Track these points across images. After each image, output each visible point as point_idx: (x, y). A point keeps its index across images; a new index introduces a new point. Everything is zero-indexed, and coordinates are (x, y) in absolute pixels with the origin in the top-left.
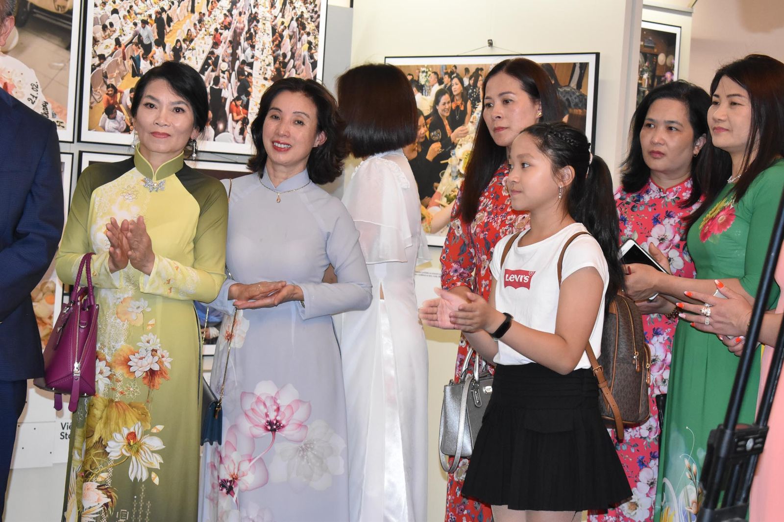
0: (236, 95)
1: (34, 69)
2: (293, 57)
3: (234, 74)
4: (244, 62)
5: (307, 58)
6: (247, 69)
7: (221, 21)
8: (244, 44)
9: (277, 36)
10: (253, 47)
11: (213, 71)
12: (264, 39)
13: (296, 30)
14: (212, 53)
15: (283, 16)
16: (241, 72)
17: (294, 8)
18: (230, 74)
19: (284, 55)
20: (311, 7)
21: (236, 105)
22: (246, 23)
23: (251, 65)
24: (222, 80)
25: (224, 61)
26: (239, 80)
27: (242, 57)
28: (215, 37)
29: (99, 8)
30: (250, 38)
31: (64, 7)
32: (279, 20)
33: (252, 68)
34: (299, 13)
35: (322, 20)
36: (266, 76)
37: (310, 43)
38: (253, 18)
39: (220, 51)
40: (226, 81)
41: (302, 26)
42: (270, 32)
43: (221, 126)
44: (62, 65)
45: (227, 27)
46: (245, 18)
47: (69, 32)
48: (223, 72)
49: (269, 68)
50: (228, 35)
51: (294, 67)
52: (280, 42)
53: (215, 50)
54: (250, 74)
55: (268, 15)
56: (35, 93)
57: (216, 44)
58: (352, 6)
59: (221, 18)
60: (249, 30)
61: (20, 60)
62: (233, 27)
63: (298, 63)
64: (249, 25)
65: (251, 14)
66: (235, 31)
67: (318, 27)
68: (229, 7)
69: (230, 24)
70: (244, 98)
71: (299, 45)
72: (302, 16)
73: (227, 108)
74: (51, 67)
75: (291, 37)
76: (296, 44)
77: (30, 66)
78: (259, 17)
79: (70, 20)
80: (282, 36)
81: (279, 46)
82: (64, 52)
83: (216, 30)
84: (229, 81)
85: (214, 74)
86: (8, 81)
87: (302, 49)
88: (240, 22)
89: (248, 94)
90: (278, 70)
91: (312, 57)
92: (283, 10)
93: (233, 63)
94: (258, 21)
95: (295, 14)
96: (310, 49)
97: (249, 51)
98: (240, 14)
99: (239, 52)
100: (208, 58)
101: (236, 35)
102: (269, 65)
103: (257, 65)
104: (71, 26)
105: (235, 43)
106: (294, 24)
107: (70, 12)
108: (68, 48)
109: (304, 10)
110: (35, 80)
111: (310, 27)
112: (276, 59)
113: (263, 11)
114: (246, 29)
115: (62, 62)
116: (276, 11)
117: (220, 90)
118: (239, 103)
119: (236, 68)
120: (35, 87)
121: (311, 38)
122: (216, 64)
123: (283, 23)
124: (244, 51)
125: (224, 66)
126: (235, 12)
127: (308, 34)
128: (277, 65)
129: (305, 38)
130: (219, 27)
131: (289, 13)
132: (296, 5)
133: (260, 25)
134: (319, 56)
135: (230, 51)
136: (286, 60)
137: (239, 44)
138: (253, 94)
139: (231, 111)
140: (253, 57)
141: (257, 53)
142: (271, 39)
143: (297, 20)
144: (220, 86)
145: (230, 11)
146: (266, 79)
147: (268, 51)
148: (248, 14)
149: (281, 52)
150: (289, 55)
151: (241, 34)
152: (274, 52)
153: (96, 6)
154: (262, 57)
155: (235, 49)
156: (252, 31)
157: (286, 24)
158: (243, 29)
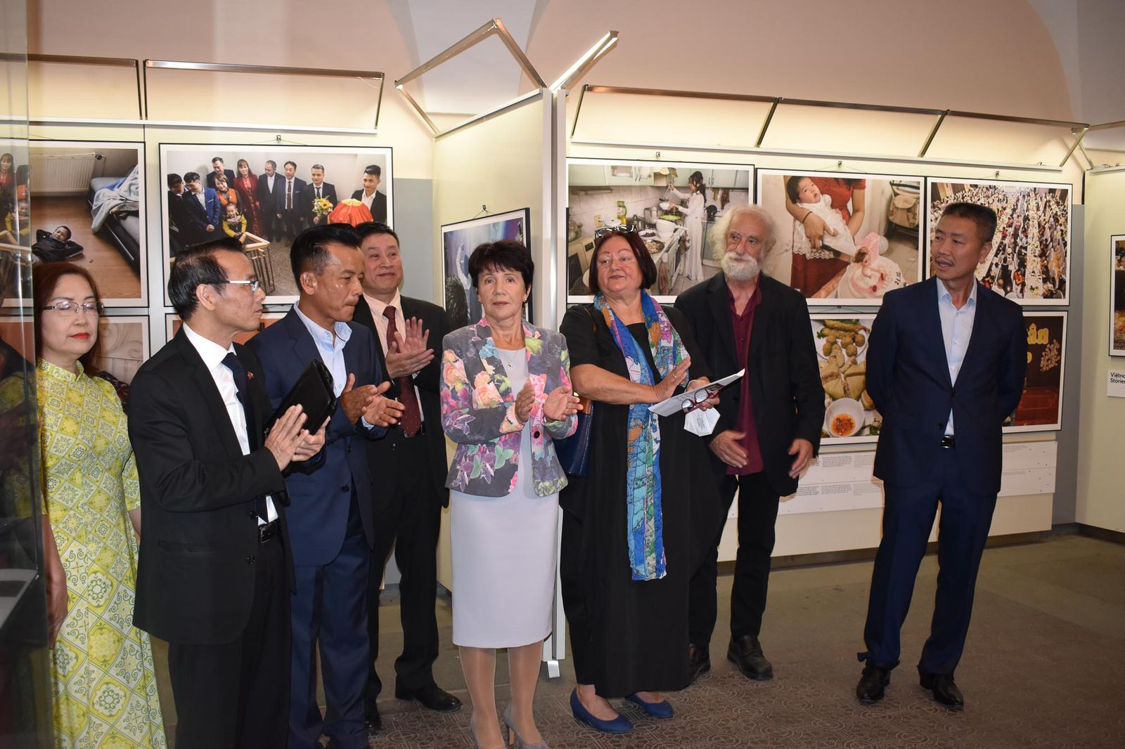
0: (1017, 268)
1: (898, 263)
2: (1051, 241)
3: (1015, 255)
4: (1021, 247)
5: (1061, 240)
6: (1023, 251)
7: (1006, 222)
8: (1021, 235)
9: (1041, 228)
10: (1027, 237)
11: (1003, 254)
12: (1034, 231)
13: (1053, 223)
14: (1002, 243)
15: (1045, 216)
16: (1020, 253)
17: (1051, 209)
18: (1013, 255)
19: (1046, 240)
20: (1062, 208)
21: (1018, 275)
22: (1022, 222)
23: (1026, 248)
24: (1008, 259)
25: (1009, 247)
26: (1019, 259)
27: (1020, 244)
28: (1003, 233)
29: (933, 222)
30: (1025, 231)
31: (914, 224)
32: (1042, 218)
33: (1026, 250)
34: (1055, 212)
35: (1069, 215)
36: (1036, 254)
37: (1062, 231)
38: (1026, 219)
39: (1006, 241)
40: (1011, 260)
41: (1057, 220)
42: (1037, 227)
43: (1009, 289)
44: (914, 259)
45: (1010, 226)
46: (1021, 219)
47: (917, 239)
48: (1009, 254)
49: (1037, 249)
50: (1011, 230)
51: (1053, 247)
52: (1043, 232)
53: (1004, 241)
54: (1025, 254)
55: (1035, 215)
56: (898, 278)
57: (1004, 237)
58: (1083, 203)
59: (1006, 220)
60: (1024, 226)
61: (891, 259)
62: (1014, 225)
63: (1055, 244)
64: (1024, 223)
65: (1025, 216)
66: (1015, 228)
67: (1066, 220)
68: (1011, 213)
69: (1012, 224)
70: (1022, 269)
71: (1055, 233)
72: (1056, 214)
73: (1012, 277)
74: (908, 261)
75: (1050, 228)
76: (1053, 232)
77: (895, 262)
78: (1030, 217)
79: (918, 231)
80: (1044, 228)
81: (1042, 235)
82: (914, 251)
83: (1004, 228)
84: (1013, 260)
85: (1003, 256)
86: (883, 272)
87: (1058, 235)
88: (1018, 221)
89: (1025, 267)
90: (1042, 250)
91: (1063, 239)
92: (1044, 212)
93: (1015, 248)
94: (1029, 220)
95: (1052, 213)
96: (1062, 234)
97: (1024, 239)
98: (1018, 216)
99: (1018, 240)
100: (1000, 246)
101: (1016, 230)
102: (1037, 247)
103: (1029, 248)
104: (918, 235)
105: (1015, 236)
106: (1052, 219)
107: (918, 226)
108: (917, 249)
109: (1058, 210)
110: (898, 270)
111: (1062, 220)
112: (1041, 243)
113: (1032, 214)
114: (1022, 226)
115: (914, 257)
116: (1040, 213)
117: (1007, 266)
118: (1019, 273)
119: (1017, 251)
120: (899, 275)
121: (1063, 228)
122: (1004, 249)
123: (1045, 220)
124: (1021, 240)
125: (1009, 250)
126: (1015, 216)
127: (1061, 225)
128: (1042, 247)
129: (1059, 227)
130: (1005, 226)
131: (1048, 213)
132: (1052, 207)
133: (1031, 223)
134: (1068, 239)
135: (1013, 240)
136: (1048, 243)
137: (1019, 236)
138: (1027, 267)
139: (1015, 279)
140: (1027, 243)
141: (1030, 240)
142: (1038, 231)
143: (1053, 217)
144: (1007, 263)
145: (1012, 215)
146: (1035, 256)
147: (1036, 238)
148: (1023, 216)
149: (1044, 238)
150: (1049, 239)
151: (1019, 229)
152: (1040, 238)
153: (931, 221)
154: (1033, 243)
155: (1016, 239)
156: (1026, 226)
157: (1047, 220)
158: (1020, 226)
